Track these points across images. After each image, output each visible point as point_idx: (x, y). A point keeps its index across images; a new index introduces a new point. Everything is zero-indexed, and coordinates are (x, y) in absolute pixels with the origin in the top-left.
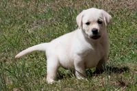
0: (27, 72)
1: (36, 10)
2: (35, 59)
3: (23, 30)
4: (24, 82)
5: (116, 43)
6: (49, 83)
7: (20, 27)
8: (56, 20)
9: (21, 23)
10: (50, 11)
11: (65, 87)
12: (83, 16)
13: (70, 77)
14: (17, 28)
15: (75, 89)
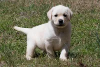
0: (13, 49)
1: (23, 4)
2: (19, 40)
3: (12, 18)
4: (9, 56)
5: (80, 34)
6: (28, 59)
7: (10, 16)
8: (37, 13)
9: (11, 13)
10: (33, 6)
11: (39, 63)
12: (52, 11)
13: (44, 56)
14: (8, 16)
15: (46, 66)
